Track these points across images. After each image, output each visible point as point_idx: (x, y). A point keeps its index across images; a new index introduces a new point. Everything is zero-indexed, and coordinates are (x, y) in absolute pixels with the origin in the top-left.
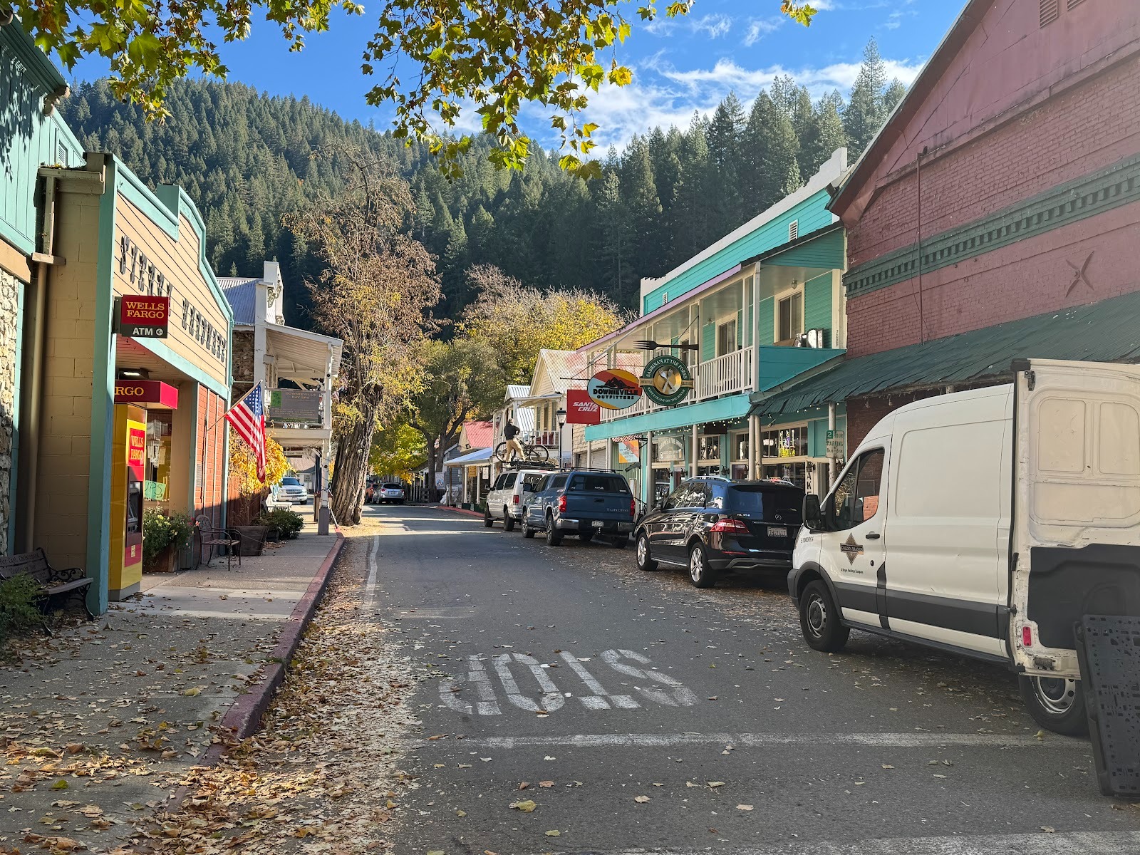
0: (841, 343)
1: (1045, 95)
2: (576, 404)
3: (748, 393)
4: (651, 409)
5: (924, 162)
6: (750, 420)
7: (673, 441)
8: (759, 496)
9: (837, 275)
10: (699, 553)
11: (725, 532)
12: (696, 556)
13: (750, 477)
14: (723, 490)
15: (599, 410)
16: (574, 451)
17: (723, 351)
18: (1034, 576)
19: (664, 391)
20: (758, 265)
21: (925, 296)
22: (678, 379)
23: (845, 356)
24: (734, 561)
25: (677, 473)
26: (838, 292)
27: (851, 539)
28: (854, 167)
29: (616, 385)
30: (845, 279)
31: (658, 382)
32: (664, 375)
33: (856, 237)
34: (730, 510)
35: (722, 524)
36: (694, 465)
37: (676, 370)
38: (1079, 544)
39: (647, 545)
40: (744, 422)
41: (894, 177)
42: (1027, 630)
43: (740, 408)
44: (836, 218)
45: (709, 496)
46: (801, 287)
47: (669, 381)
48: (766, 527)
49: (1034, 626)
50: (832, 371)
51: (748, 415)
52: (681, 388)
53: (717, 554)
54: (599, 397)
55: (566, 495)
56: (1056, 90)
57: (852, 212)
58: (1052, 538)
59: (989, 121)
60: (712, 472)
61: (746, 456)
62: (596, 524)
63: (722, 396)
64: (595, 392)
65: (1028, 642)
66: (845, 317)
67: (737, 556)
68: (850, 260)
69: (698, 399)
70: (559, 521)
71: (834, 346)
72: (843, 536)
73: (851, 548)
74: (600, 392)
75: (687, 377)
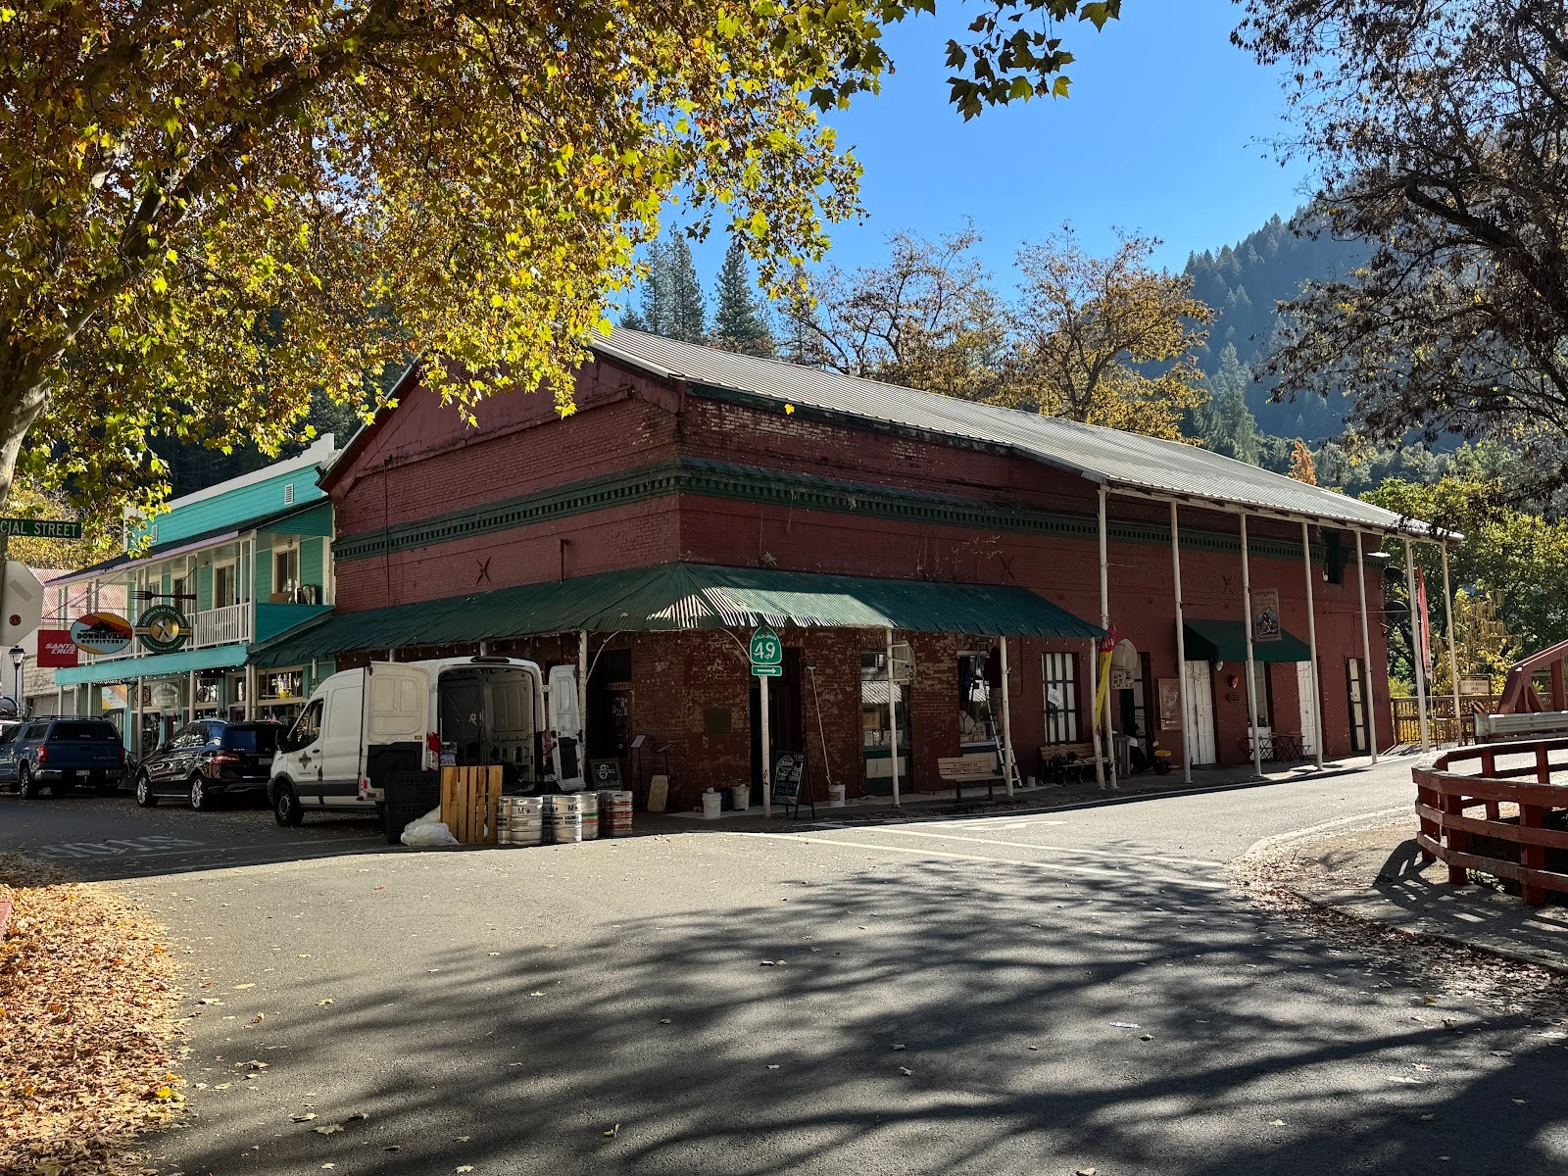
0: (331, 600)
1: (462, 444)
2: (49, 646)
3: (245, 644)
4: (143, 654)
5: (390, 467)
6: (247, 668)
7: (169, 686)
8: (253, 733)
9: (327, 542)
10: (200, 783)
11: (223, 764)
12: (197, 787)
13: (246, 719)
14: (221, 732)
15: (76, 652)
16: (25, 695)
17: (220, 603)
18: (369, 757)
19: (160, 640)
20: (254, 532)
21: (392, 570)
22: (176, 629)
23: (335, 612)
24: (230, 786)
25: (169, 717)
26: (327, 555)
27: (305, 755)
28: (341, 452)
29: (103, 629)
30: (333, 546)
31: (154, 631)
32: (161, 624)
33: (341, 512)
34: (227, 747)
35: (220, 758)
36: (191, 708)
37: (174, 620)
38: (389, 743)
39: (148, 784)
40: (241, 668)
41: (369, 472)
42: (366, 782)
43: (237, 657)
44: (325, 494)
45: (207, 738)
46: (296, 545)
47: (166, 629)
48: (257, 758)
49: (369, 780)
50: (322, 625)
51: (245, 664)
52: (178, 637)
53: (214, 781)
54: (83, 642)
55: (47, 744)
56: (470, 442)
57: (337, 491)
58: (379, 740)
59: (431, 450)
60: (207, 714)
61: (244, 699)
62: (81, 773)
63: (220, 645)
64: (79, 636)
65: (366, 787)
66: (334, 578)
67: (232, 783)
68: (337, 531)
69: (195, 646)
70: (39, 773)
71: (325, 603)
72: (300, 753)
73: (305, 759)
74: (85, 636)
75: (185, 625)
